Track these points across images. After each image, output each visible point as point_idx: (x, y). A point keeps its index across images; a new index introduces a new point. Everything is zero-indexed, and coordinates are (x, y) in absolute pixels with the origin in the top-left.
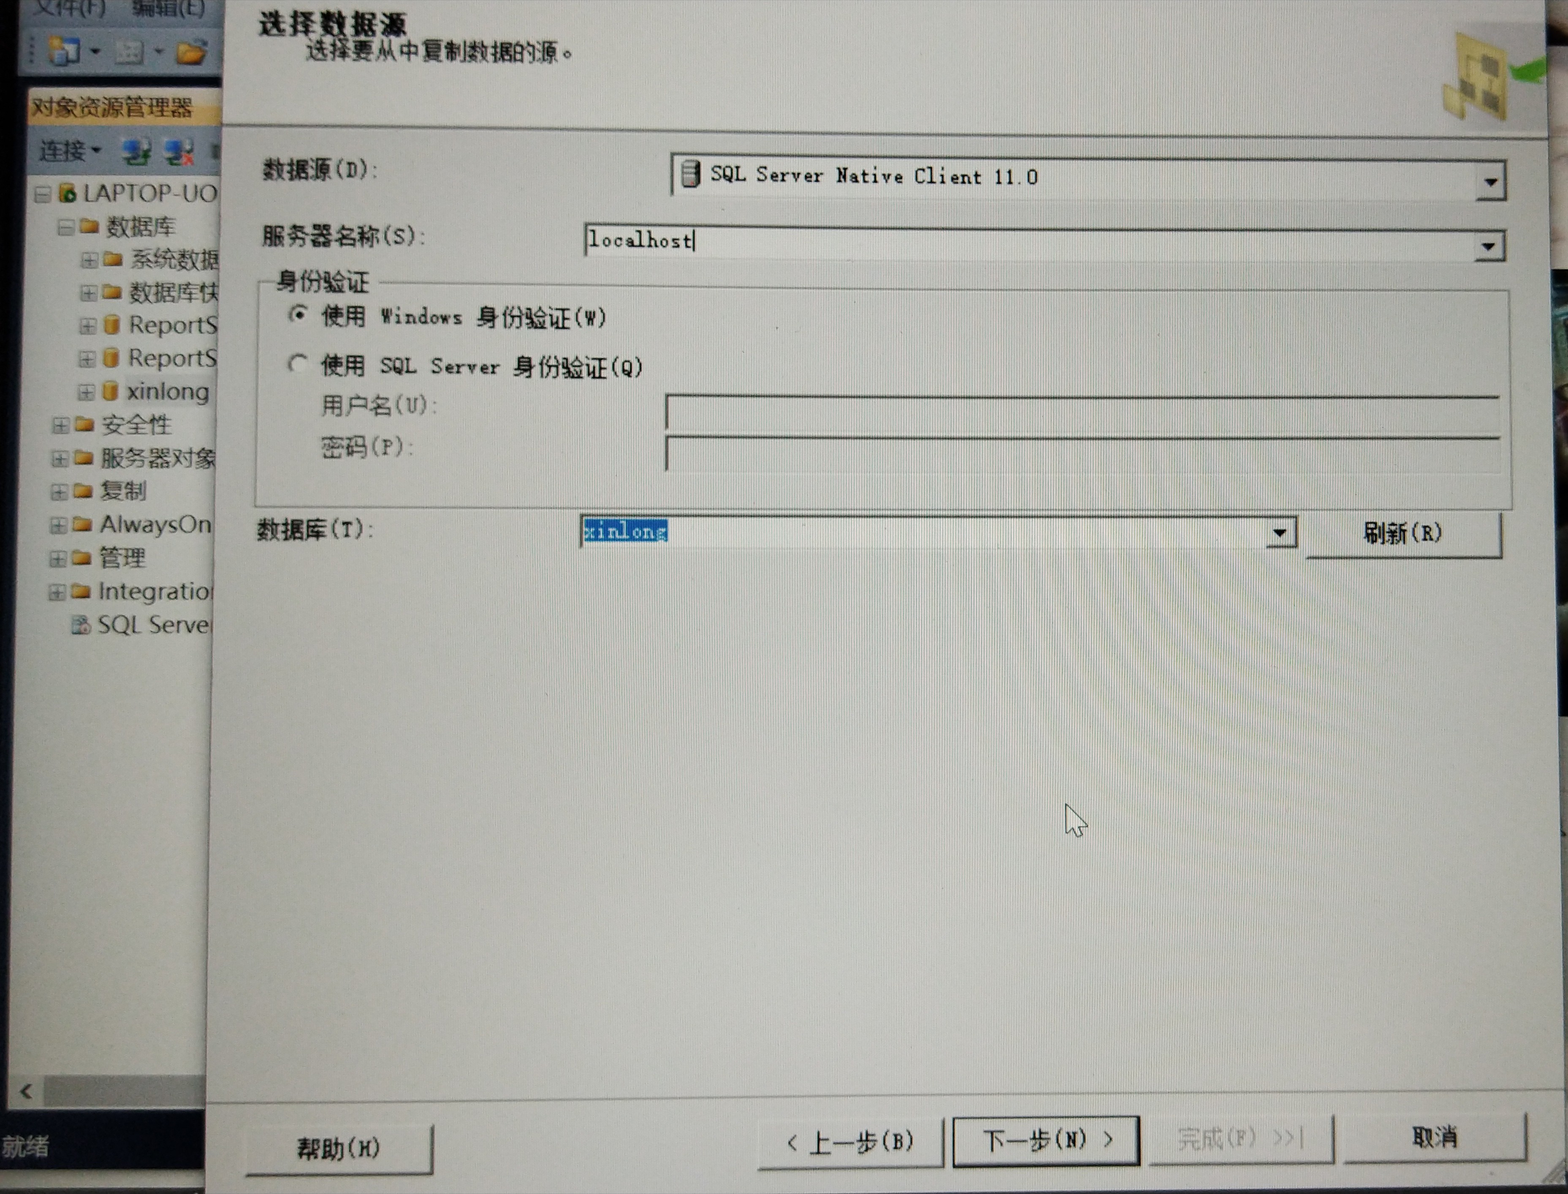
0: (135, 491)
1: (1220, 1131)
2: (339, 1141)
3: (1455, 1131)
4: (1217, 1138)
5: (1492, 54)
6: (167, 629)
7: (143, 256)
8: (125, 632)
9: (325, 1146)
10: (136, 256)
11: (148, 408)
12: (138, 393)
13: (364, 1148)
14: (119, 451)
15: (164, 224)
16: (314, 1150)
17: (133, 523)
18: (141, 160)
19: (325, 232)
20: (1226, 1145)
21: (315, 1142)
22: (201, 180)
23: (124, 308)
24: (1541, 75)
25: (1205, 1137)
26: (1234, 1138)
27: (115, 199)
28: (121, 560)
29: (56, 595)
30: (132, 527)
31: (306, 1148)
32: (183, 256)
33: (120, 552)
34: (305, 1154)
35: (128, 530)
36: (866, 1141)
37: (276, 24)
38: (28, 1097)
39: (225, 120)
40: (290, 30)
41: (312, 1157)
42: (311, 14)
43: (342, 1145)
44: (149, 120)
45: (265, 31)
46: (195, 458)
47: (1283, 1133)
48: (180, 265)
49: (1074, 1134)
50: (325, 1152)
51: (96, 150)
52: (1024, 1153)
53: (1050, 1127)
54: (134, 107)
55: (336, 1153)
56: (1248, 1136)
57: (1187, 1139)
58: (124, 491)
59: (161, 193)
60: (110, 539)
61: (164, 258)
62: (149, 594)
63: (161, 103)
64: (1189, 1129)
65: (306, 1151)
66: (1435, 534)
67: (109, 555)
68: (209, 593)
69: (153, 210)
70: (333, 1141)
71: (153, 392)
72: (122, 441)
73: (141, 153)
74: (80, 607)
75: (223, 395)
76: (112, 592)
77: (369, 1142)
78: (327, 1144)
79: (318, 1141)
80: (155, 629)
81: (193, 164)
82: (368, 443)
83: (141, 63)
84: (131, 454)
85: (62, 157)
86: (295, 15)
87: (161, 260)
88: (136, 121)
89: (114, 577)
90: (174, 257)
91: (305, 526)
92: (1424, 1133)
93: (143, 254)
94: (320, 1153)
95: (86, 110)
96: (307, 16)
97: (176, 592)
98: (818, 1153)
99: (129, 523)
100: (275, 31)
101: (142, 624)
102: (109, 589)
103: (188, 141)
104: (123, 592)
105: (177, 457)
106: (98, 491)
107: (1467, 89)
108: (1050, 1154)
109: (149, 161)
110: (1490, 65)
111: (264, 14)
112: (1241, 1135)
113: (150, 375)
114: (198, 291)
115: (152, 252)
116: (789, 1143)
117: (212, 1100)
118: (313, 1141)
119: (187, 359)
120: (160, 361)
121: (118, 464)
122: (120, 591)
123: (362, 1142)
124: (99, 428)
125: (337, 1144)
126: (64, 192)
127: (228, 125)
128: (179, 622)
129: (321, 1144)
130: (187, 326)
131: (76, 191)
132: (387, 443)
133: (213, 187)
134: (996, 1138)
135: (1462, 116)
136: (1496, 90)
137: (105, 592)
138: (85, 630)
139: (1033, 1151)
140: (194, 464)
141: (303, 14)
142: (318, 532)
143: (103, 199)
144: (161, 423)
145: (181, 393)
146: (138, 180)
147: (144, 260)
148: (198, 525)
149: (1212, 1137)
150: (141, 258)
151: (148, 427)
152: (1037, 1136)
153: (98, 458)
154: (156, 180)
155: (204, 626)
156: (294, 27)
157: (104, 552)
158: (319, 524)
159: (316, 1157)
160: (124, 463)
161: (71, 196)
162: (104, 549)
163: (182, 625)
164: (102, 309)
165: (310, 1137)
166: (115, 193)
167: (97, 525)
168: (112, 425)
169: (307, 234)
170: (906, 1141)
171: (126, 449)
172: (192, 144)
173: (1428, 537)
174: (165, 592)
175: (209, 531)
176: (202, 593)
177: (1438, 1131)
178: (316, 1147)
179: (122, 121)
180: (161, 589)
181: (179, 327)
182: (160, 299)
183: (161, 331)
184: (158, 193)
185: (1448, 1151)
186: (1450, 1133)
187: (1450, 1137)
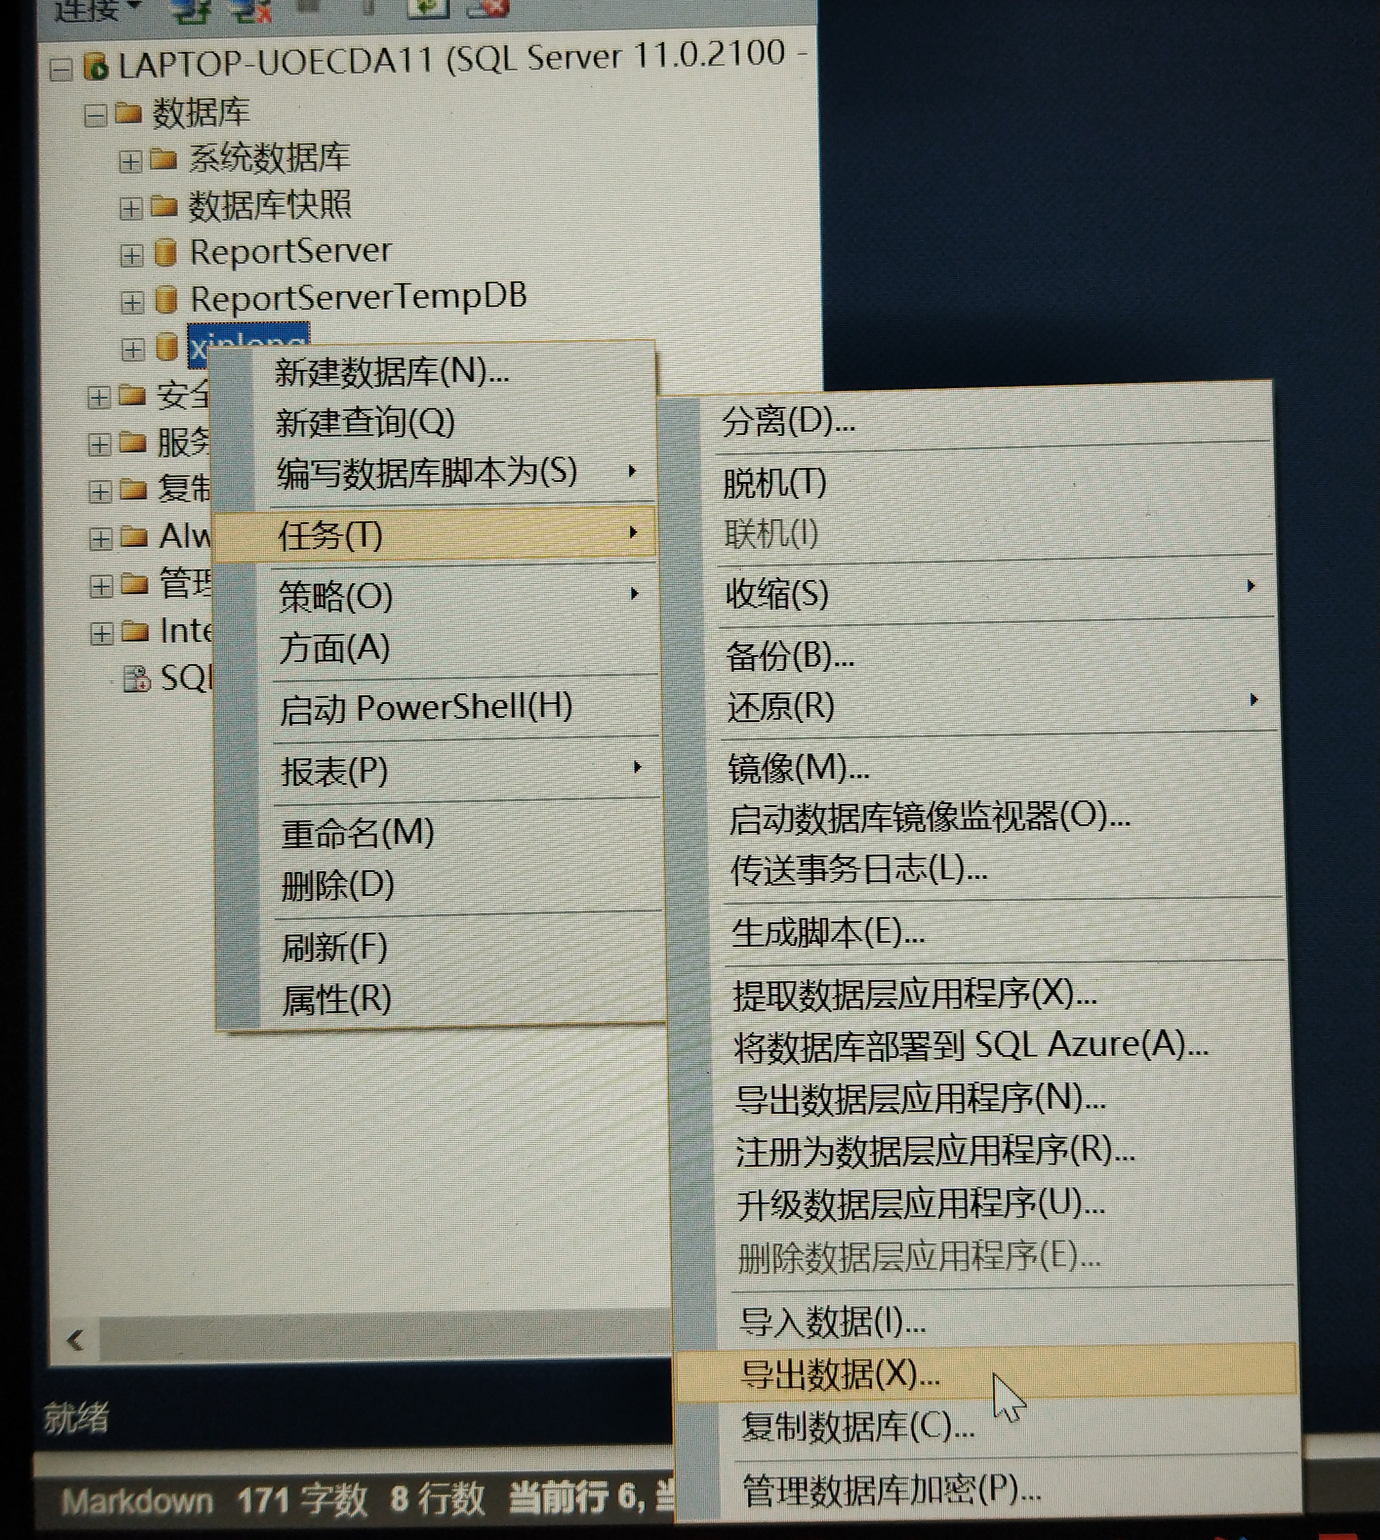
7: (206, 154)
8: (198, 688)
10: (196, 154)
14: (182, 432)
15: (234, 108)
17: (204, 532)
18: (197, 17)
22: (282, 44)
23: (181, 229)
27: (162, 74)
28: (191, 586)
29: (101, 637)
30: (204, 538)
32: (262, 152)
33: (188, 574)
35: (199, 543)
38: (78, 1348)
48: (258, 165)
58: (190, 489)
59: (228, 64)
60: (174, 556)
61: (234, 155)
67: (173, 580)
69: (217, 87)
72: (187, 418)
73: (197, 7)
74: (137, 653)
76: (179, 631)
81: (270, 20)
84: (198, 436)
85: (87, 16)
87: (230, 158)
89: (181, 611)
90: (248, 155)
93: (205, 150)
99: (199, 534)
102: (174, 627)
104: (194, 631)
106: (155, 490)
109: (209, 17)
114: (284, 202)
115: (218, 149)
119: (272, 299)
120: (236, 303)
121: (182, 451)
122: (190, 630)
124: (154, 400)
126: (90, 67)
130: (272, 253)
131: (108, 62)
133: (301, 53)
137: (169, 632)
138: (143, 686)
143: (146, 74)
146: (196, 45)
147: (207, 159)
150: (203, 157)
153: (153, 444)
154: (220, 45)
157: (166, 575)
160: (190, 449)
161: (100, 71)
162: (165, 570)
164: (150, 231)
166: (163, 65)
167: (154, 539)
168: (171, 396)
171: (192, 429)
181: (261, 254)
182: (232, 214)
183: (235, 260)
184: (223, 62)
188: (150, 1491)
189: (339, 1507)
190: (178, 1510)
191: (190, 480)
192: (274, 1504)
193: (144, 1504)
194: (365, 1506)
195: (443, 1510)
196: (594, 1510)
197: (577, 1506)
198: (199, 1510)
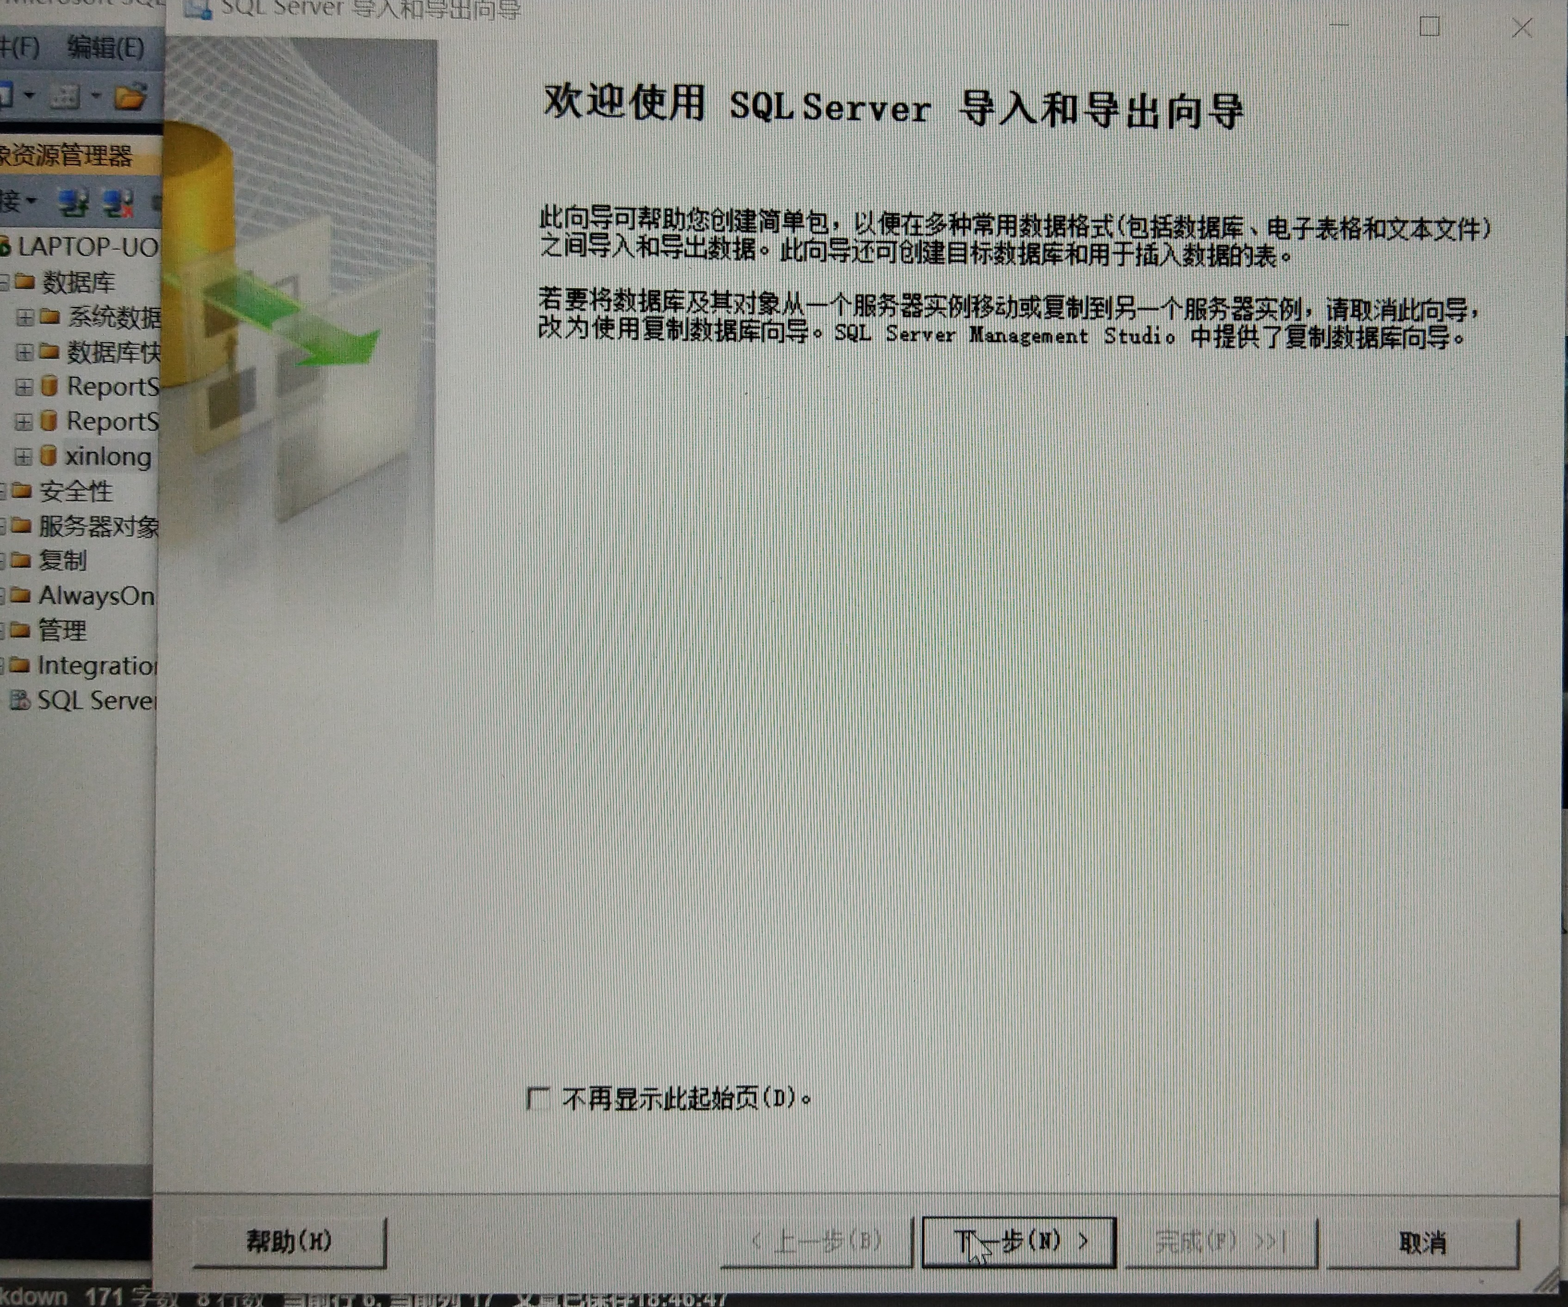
0: (76, 561)
1: (1200, 1234)
2: (290, 1233)
3: (1445, 1237)
4: (1195, 1241)
6: (110, 705)
7: (81, 313)
8: (65, 708)
9: (275, 1239)
10: (74, 313)
11: (87, 475)
12: (77, 458)
13: (316, 1240)
14: (57, 519)
15: (103, 280)
16: (264, 1242)
17: (73, 593)
18: (78, 212)
20: (1206, 1248)
21: (266, 1234)
22: (141, 234)
23: (62, 368)
25: (1183, 1241)
26: (1214, 1240)
27: (51, 254)
28: (61, 633)
30: (72, 598)
31: (256, 1240)
32: (123, 313)
33: (60, 624)
34: (255, 1246)
35: (68, 602)
36: (831, 1239)
41: (262, 1249)
43: (293, 1237)
44: (89, 169)
46: (137, 526)
47: (1265, 1237)
48: (120, 323)
49: (1049, 1234)
50: (275, 1244)
51: (31, 200)
52: (996, 1254)
53: (1024, 1228)
54: (71, 154)
55: (287, 1246)
56: (1228, 1240)
57: (1164, 1241)
58: (63, 561)
59: (100, 247)
60: (49, 611)
61: (103, 315)
62: (90, 668)
63: (99, 150)
64: (1167, 1231)
65: (255, 1243)
67: (49, 628)
68: (153, 668)
69: (92, 265)
70: (284, 1234)
71: (92, 457)
72: (62, 508)
73: (78, 204)
74: (21, 681)
76: (52, 665)
77: (320, 1235)
78: (278, 1236)
79: (268, 1233)
80: (97, 705)
81: (132, 216)
83: (77, 108)
84: (70, 522)
87: (100, 318)
88: (72, 170)
89: (54, 651)
90: (113, 315)
92: (1411, 1238)
93: (81, 311)
94: (270, 1245)
95: (20, 157)
97: (118, 666)
98: (783, 1251)
99: (69, 594)
101: (84, 700)
102: (48, 663)
103: (127, 192)
104: (63, 666)
105: (119, 526)
106: (37, 561)
108: (1023, 1255)
109: (87, 212)
112: (1221, 1238)
113: (89, 439)
114: (138, 351)
115: (91, 309)
116: (752, 1240)
117: (158, 1191)
118: (264, 1232)
119: (128, 423)
120: (101, 424)
121: (57, 532)
122: (60, 665)
123: (313, 1235)
124: (37, 494)
125: (287, 1236)
128: (121, 698)
129: (271, 1236)
130: (128, 388)
131: (10, 243)
133: (155, 241)
134: (967, 1239)
137: (45, 666)
138: (25, 705)
139: (1006, 1252)
140: (136, 532)
143: (38, 253)
144: (101, 489)
145: (122, 458)
146: (77, 232)
147: (82, 317)
148: (140, 596)
149: (1191, 1239)
150: (79, 316)
151: (88, 493)
152: (1010, 1236)
153: (36, 527)
154: (95, 233)
155: (148, 702)
157: (44, 624)
159: (266, 1250)
160: (63, 531)
161: (5, 249)
162: (43, 621)
163: (125, 701)
164: (38, 369)
165: (260, 1228)
166: (51, 247)
167: (35, 597)
168: (50, 492)
170: (874, 1241)
171: (65, 518)
172: (132, 195)
174: (107, 667)
175: (153, 603)
176: (145, 668)
177: (1425, 1236)
178: (266, 1239)
179: (59, 169)
180: (103, 663)
181: (120, 389)
182: (100, 359)
183: (101, 393)
184: (96, 247)
185: (1437, 1258)
186: (1439, 1238)
187: (1439, 1242)
188: (21, 1290)
190: (42, 1303)
191: (63, 554)
192: (111, 1300)
193: (17, 1298)
198: (57, 1303)
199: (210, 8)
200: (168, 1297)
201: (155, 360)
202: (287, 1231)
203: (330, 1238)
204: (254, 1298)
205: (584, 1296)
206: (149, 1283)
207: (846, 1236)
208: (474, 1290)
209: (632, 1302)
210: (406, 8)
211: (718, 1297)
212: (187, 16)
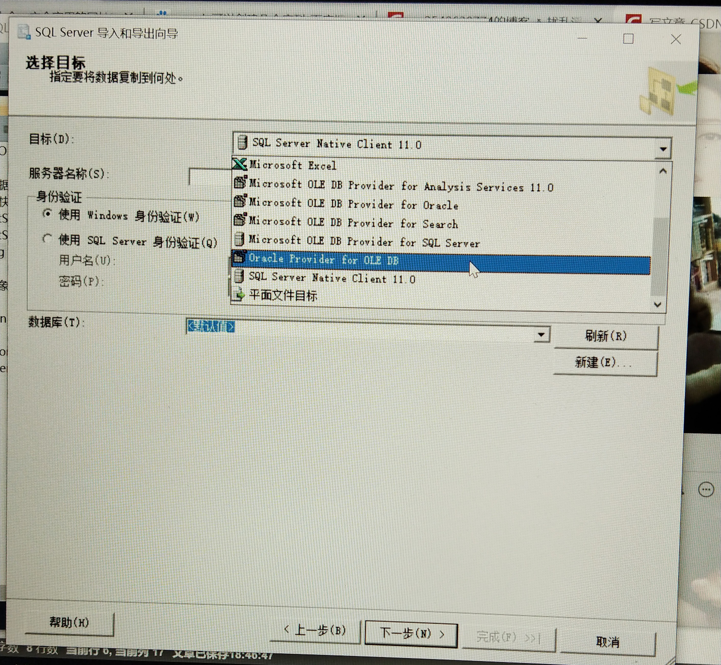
1: (498, 633)
2: (70, 619)
3: (619, 640)
4: (496, 637)
5: (667, 79)
9: (63, 621)
13: (81, 622)
16: (57, 623)
19: (60, 171)
20: (501, 641)
24: (694, 90)
25: (490, 636)
26: (505, 637)
31: (54, 621)
36: (323, 629)
37: (35, 63)
39: (10, 113)
40: (41, 66)
41: (56, 626)
42: (52, 57)
43: (71, 621)
45: (29, 67)
47: (530, 636)
49: (425, 631)
50: (63, 624)
52: (400, 639)
53: (414, 627)
55: (68, 624)
56: (512, 637)
57: (481, 636)
64: (483, 632)
65: (54, 623)
66: (623, 336)
68: (6, 353)
70: (67, 619)
75: (11, 253)
78: (64, 620)
79: (60, 618)
82: (82, 280)
86: (44, 58)
91: (51, 320)
92: (602, 639)
94: (61, 624)
96: (50, 58)
98: (299, 634)
100: (34, 67)
107: (652, 98)
108: (413, 640)
110: (667, 85)
111: (29, 58)
112: (509, 636)
116: (285, 629)
117: (9, 597)
118: (57, 618)
123: (80, 620)
125: (68, 620)
127: (11, 116)
129: (61, 620)
132: (91, 280)
133: (5, 148)
134: (387, 631)
135: (649, 113)
136: (669, 99)
139: (405, 638)
141: (48, 57)
142: (58, 323)
149: (494, 635)
152: (407, 631)
155: (4, 369)
156: (44, 64)
158: (58, 319)
159: (58, 626)
165: (56, 616)
169: (51, 173)
170: (342, 630)
173: (619, 338)
175: (5, 322)
177: (609, 639)
178: (58, 621)
185: (615, 649)
186: (616, 640)
187: (616, 642)
189: (9, 649)
194: (18, 650)
195: (44, 652)
196: (94, 654)
197: (89, 653)
199: (30, 33)
200: (13, 647)
201: (6, 205)
202: (68, 618)
203: (88, 621)
204: (53, 648)
205: (206, 652)
206: (4, 640)
207: (329, 628)
208: (155, 647)
209: (228, 656)
210: (123, 33)
211: (268, 654)
212: (19, 38)
